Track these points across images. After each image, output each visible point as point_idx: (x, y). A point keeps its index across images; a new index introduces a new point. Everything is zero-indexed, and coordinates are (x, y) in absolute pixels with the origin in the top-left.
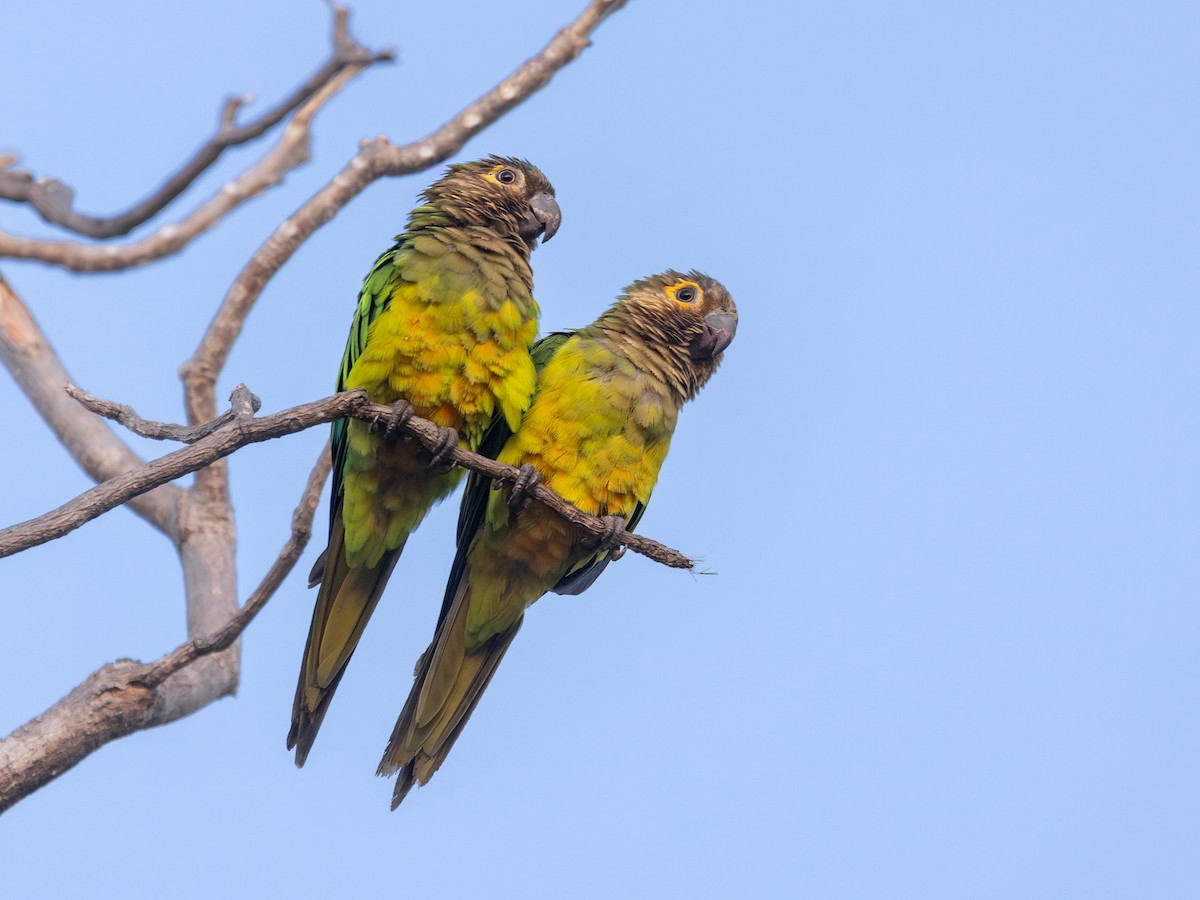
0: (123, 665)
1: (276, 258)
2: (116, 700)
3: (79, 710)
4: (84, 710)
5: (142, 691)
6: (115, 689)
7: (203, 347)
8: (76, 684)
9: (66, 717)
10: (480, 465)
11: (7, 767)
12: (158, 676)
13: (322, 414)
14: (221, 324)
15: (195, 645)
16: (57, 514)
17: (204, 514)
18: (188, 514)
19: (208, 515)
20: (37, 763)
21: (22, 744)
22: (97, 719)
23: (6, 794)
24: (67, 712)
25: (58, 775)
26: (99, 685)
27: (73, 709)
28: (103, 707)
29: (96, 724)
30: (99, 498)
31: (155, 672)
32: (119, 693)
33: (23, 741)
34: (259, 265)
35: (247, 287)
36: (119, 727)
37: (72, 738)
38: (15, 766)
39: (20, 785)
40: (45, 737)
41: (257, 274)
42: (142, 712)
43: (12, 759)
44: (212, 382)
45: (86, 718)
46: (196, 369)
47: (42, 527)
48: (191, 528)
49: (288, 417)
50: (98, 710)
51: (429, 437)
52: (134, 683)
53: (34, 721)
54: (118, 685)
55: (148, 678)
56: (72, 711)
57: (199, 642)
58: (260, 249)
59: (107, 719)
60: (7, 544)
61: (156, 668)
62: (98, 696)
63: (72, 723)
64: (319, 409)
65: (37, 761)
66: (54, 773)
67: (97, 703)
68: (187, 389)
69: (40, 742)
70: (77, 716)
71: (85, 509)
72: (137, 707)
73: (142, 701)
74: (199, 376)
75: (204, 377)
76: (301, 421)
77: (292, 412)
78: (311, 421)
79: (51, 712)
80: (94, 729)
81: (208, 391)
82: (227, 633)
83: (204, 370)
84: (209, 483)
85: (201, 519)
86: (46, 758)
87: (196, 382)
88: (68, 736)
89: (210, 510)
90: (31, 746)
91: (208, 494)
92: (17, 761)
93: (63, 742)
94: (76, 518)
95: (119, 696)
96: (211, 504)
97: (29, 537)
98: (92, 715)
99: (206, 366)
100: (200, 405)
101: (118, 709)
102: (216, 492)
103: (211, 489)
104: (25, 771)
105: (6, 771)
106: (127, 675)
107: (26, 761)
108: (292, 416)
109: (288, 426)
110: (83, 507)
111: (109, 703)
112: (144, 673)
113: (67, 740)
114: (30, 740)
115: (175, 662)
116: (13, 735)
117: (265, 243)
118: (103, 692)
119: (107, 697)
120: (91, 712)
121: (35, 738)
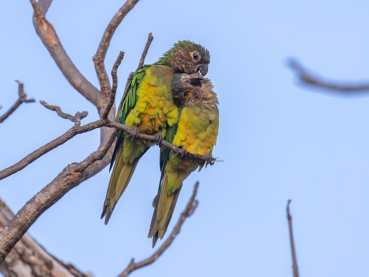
0: (73, 165)
1: (116, 23)
2: (71, 177)
3: (60, 182)
4: (61, 182)
5: (79, 173)
6: (70, 174)
7: (98, 52)
8: (60, 173)
9: (56, 185)
10: (145, 138)
11: (39, 202)
12: (83, 169)
13: (96, 126)
14: (103, 44)
15: (93, 158)
16: (19, 164)
17: (104, 102)
18: (100, 102)
19: (106, 102)
20: (49, 200)
21: (43, 195)
22: (65, 184)
23: (40, 210)
24: (56, 183)
25: (56, 202)
26: (65, 173)
27: (58, 182)
28: (67, 180)
29: (65, 186)
30: (31, 157)
31: (82, 167)
32: (72, 175)
33: (44, 193)
34: (112, 25)
35: (109, 32)
36: (73, 184)
37: (58, 191)
38: (42, 202)
39: (44, 207)
40: (50, 192)
41: (111, 28)
42: (80, 180)
43: (41, 200)
44: (103, 61)
45: (62, 185)
46: (97, 58)
47: (14, 168)
48: (101, 106)
49: (87, 127)
50: (66, 181)
51: (128, 131)
52: (76, 171)
53: (47, 187)
54: (71, 173)
55: (80, 169)
56: (58, 183)
57: (94, 157)
58: (112, 21)
59: (69, 184)
60: (4, 175)
61: (82, 166)
62: (65, 177)
63: (58, 187)
64: (95, 125)
65: (48, 200)
66: (54, 202)
67: (65, 179)
68: (95, 64)
69: (49, 194)
70: (59, 184)
71: (28, 161)
72: (78, 178)
73: (79, 176)
74: (98, 60)
75: (99, 60)
76: (91, 128)
77: (88, 125)
78: (93, 128)
79: (52, 183)
80: (65, 187)
81: (102, 64)
82: (100, 156)
83: (99, 58)
84: (105, 92)
85: (103, 103)
86: (51, 198)
87: (97, 62)
88: (57, 191)
89: (106, 100)
90: (46, 195)
91: (105, 95)
92: (42, 200)
93: (56, 193)
94: (25, 164)
95: (72, 176)
96: (106, 98)
97: (11, 172)
98: (64, 183)
99: (100, 57)
100: (99, 69)
101: (72, 180)
102: (107, 94)
103: (106, 94)
104: (45, 203)
105: (39, 204)
106: (74, 169)
107: (45, 200)
108: (88, 127)
109: (87, 129)
110: (26, 161)
111: (69, 179)
112: (79, 168)
113: (57, 192)
114: (45, 193)
115: (88, 164)
116: (41, 192)
117: (113, 19)
118: (67, 176)
119: (68, 177)
120: (63, 183)
121: (47, 193)
